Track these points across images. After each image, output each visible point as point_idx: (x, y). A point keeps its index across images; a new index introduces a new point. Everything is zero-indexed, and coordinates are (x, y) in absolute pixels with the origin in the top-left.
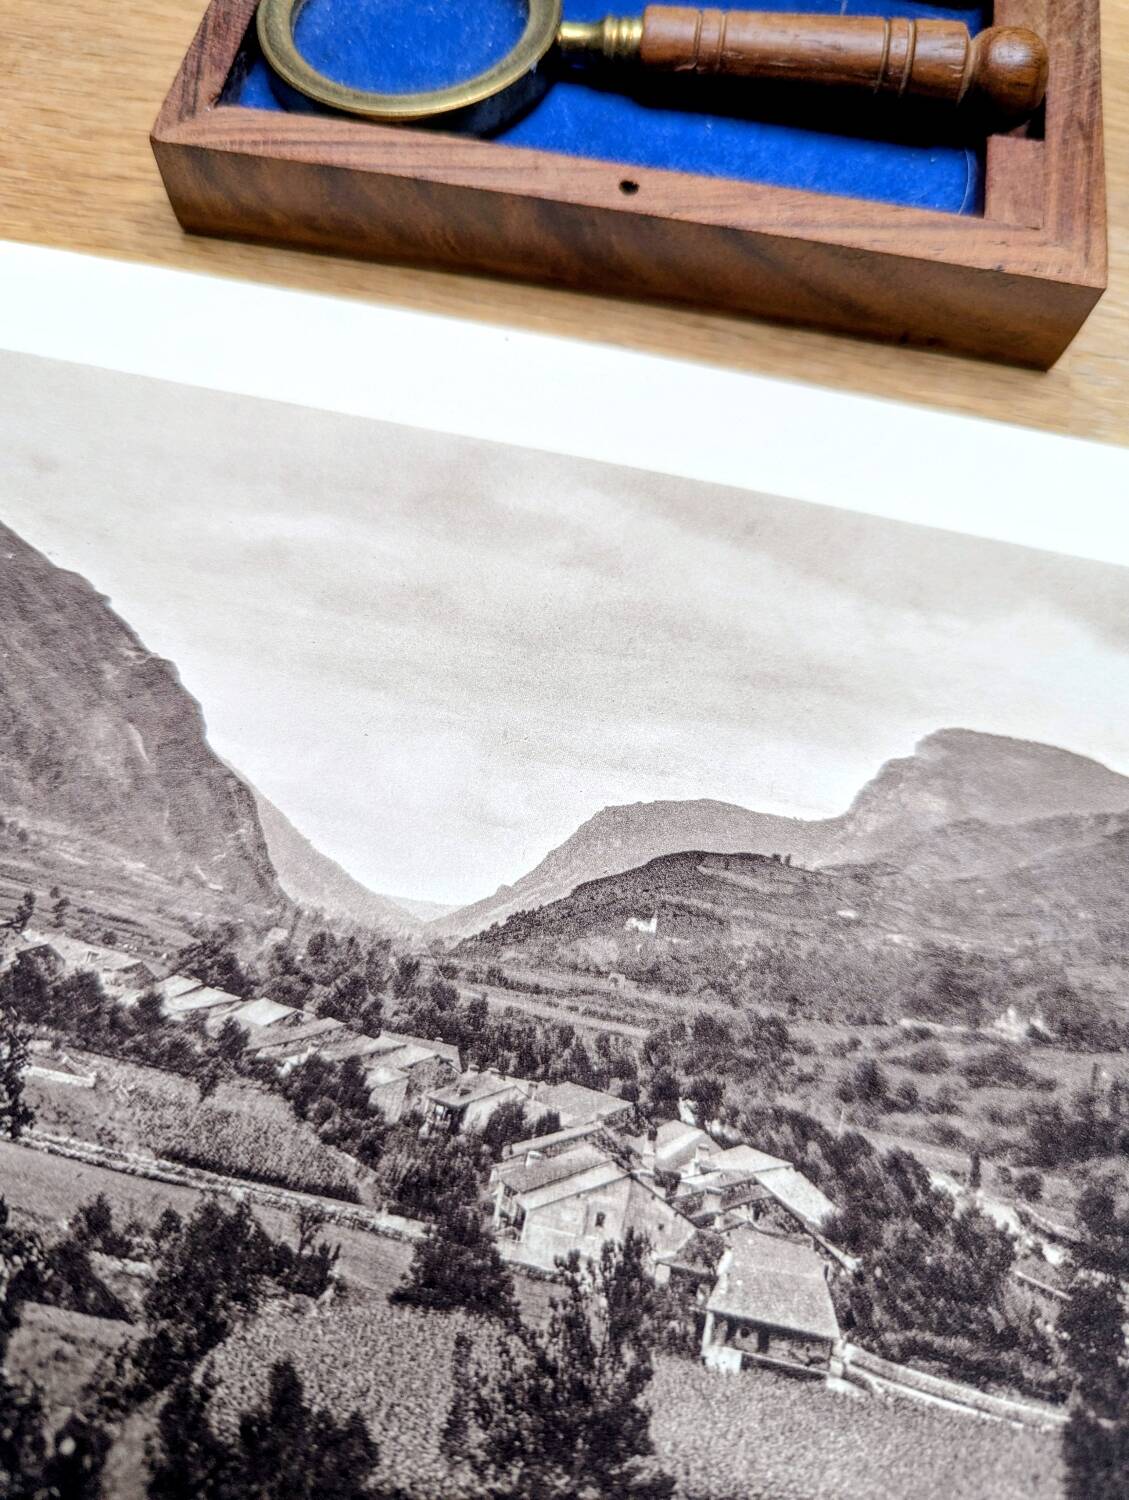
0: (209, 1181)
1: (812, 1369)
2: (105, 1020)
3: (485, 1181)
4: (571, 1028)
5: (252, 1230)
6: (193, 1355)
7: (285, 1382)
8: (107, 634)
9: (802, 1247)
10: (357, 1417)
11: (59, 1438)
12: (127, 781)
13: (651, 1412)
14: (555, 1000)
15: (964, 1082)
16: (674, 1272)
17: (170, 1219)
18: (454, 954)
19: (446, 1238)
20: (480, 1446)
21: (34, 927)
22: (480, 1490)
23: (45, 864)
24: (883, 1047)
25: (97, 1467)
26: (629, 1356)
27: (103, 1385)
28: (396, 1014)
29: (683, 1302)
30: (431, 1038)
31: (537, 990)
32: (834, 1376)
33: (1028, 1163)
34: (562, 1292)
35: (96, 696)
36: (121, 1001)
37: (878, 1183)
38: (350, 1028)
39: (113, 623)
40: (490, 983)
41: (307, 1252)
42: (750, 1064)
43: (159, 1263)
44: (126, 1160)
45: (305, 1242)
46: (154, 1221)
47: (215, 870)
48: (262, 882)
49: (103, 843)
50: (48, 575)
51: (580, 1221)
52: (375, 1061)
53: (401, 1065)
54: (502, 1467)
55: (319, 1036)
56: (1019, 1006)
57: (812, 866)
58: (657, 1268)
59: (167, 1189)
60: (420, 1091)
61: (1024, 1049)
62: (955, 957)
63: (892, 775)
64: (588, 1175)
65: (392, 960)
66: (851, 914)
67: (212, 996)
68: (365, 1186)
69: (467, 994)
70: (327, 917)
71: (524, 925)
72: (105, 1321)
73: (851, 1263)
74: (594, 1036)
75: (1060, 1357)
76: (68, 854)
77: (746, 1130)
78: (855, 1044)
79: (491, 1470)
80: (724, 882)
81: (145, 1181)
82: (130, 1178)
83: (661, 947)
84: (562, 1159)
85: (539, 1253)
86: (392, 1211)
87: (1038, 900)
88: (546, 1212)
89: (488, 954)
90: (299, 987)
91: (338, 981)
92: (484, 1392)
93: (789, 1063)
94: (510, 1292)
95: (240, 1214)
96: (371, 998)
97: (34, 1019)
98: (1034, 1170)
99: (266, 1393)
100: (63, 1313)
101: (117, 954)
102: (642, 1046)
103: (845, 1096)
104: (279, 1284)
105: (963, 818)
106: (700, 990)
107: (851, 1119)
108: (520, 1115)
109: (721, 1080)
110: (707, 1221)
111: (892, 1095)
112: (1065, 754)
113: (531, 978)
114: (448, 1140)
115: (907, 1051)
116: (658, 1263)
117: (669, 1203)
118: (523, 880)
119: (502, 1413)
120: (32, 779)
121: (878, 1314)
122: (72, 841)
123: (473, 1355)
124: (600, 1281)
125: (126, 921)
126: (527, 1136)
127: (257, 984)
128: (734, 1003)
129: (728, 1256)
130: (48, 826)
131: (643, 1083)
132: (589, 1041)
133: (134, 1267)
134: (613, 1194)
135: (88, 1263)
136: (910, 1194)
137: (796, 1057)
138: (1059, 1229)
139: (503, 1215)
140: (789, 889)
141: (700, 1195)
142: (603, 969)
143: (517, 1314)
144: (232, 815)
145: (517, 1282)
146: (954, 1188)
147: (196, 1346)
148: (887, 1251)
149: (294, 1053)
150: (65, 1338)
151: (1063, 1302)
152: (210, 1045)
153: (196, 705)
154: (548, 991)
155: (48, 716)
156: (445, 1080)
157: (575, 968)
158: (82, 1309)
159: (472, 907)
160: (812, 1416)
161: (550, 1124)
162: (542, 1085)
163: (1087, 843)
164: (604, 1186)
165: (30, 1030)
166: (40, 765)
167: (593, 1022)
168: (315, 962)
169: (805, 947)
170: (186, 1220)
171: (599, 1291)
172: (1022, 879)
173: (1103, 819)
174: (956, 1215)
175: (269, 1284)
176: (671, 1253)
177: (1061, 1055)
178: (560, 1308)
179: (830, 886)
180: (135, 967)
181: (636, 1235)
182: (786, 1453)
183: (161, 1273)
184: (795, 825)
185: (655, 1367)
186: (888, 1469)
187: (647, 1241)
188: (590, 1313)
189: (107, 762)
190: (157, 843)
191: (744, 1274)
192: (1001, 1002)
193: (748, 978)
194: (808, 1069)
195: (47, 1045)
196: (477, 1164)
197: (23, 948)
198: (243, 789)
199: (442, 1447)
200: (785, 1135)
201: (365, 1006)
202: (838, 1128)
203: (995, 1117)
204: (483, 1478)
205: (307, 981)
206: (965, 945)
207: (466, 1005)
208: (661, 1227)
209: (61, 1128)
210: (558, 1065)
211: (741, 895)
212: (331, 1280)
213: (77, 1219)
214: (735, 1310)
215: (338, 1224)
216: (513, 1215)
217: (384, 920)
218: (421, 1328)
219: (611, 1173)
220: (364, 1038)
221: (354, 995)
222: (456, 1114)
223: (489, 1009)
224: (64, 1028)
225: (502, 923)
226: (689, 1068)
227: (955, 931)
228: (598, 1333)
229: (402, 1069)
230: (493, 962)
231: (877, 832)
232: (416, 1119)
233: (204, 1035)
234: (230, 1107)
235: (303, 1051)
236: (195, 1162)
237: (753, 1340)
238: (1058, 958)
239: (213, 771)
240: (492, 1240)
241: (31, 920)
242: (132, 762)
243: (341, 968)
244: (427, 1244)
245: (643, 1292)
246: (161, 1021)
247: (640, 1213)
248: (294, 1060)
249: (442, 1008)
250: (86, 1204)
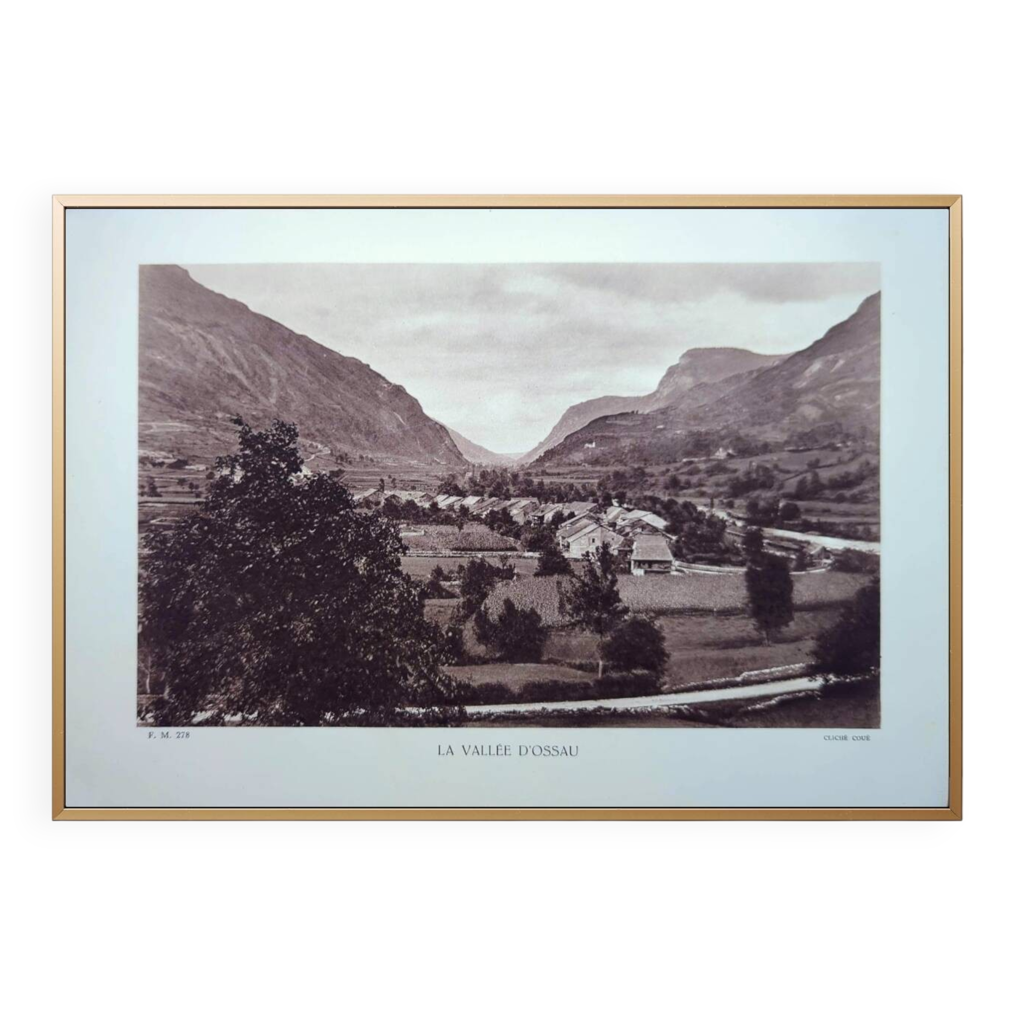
0: (470, 554)
1: (666, 570)
2: (421, 514)
3: (555, 536)
4: (572, 484)
5: (487, 565)
6: (480, 603)
7: (508, 604)
8: (373, 379)
9: (658, 537)
10: (532, 609)
11: (447, 633)
12: (401, 433)
13: (619, 591)
14: (565, 476)
15: (705, 475)
16: (619, 551)
17: (461, 567)
18: (528, 468)
19: (547, 555)
20: (570, 609)
21: (387, 489)
22: (573, 621)
23: (382, 468)
24: (677, 469)
25: (461, 637)
26: (609, 577)
27: (455, 616)
28: (514, 491)
29: (624, 559)
30: (528, 497)
31: (559, 474)
32: (673, 571)
33: (729, 497)
34: (585, 563)
35: (378, 405)
36: (424, 507)
37: (681, 513)
38: (501, 499)
39: (374, 375)
40: (543, 475)
41: (505, 568)
42: (634, 483)
43: (461, 580)
44: (442, 554)
45: (504, 565)
46: (456, 569)
47: (441, 457)
48: (458, 458)
49: (400, 457)
50: (343, 360)
51: (587, 543)
52: (512, 508)
53: (521, 506)
54: (578, 614)
55: (491, 504)
56: (723, 446)
57: (646, 412)
58: (614, 551)
59: (458, 559)
60: (528, 513)
61: (725, 460)
62: (699, 434)
63: (671, 372)
64: (587, 529)
65: (509, 475)
66: (661, 427)
67: (453, 499)
68: (518, 545)
69: (536, 480)
70: (484, 465)
71: (550, 454)
72: (450, 600)
73: (674, 538)
74: (581, 485)
75: (743, 553)
76: (390, 463)
77: (635, 505)
78: (668, 470)
79: (575, 615)
80: (616, 425)
81: (449, 559)
82: (446, 559)
83: (598, 451)
84: (577, 525)
85: (576, 554)
86: (528, 551)
87: (728, 408)
88: (576, 541)
89: (540, 466)
90: (481, 490)
91: (493, 485)
92: (568, 595)
93: (647, 481)
94: (570, 566)
95: (482, 561)
96: (505, 488)
97: (398, 518)
98: (731, 499)
99: (504, 607)
100: (437, 600)
101: (417, 492)
102: (596, 485)
103: (666, 488)
104: (499, 578)
105: (699, 383)
106: (614, 463)
107: (669, 495)
108: (562, 514)
109: (625, 491)
110: (627, 534)
111: (682, 485)
112: (734, 351)
113: (556, 471)
114: (540, 527)
115: (685, 470)
116: (614, 549)
117: (614, 531)
118: (546, 439)
119: (575, 599)
120: (367, 440)
121: (684, 551)
122: (389, 458)
123: (563, 586)
124: (597, 558)
125: (417, 481)
126: (565, 520)
127: (467, 492)
128: (626, 465)
129: (635, 543)
130: (379, 455)
131: (600, 497)
132: (579, 487)
133: (454, 583)
134: (596, 532)
135: (440, 585)
136: (691, 514)
137: (648, 478)
138: (740, 515)
139: (563, 545)
140: (639, 422)
141: (624, 527)
142: (580, 463)
143: (573, 572)
144: (441, 437)
145: (571, 563)
146: (705, 509)
147: (479, 600)
148: (686, 532)
149: (484, 511)
150: (440, 607)
151: (743, 537)
152: (457, 514)
153: (416, 400)
154: (563, 474)
155: (364, 415)
156: (535, 508)
157: (570, 464)
158: (443, 598)
159: (530, 452)
160: (667, 583)
161: (572, 515)
162: (567, 504)
163: (746, 382)
164: (593, 531)
165: (398, 522)
166: (368, 434)
167: (580, 481)
168: (484, 481)
169: (647, 441)
170: (466, 567)
171: (597, 561)
172: (723, 402)
173: (751, 372)
174: (707, 517)
175: (496, 579)
176: (617, 546)
177: (739, 460)
178: (586, 568)
179: (653, 418)
180: (425, 495)
181: (605, 543)
182: (661, 594)
183: (463, 583)
184: (638, 399)
185: (618, 578)
186: (692, 593)
187: (609, 544)
188: (595, 567)
189: (391, 428)
190: (419, 452)
191: (641, 548)
192: (717, 447)
193: (629, 456)
194: (653, 482)
195: (405, 525)
196: (551, 532)
197: (386, 497)
198: (442, 428)
199: (559, 612)
200: (649, 504)
201: (504, 491)
202: (666, 498)
203: (718, 485)
204: (573, 618)
205: (483, 487)
206: (703, 429)
207: (537, 483)
208: (613, 539)
209: (418, 549)
210: (571, 497)
211: (622, 428)
212: (515, 574)
213: (432, 574)
214: (640, 558)
215: (513, 558)
216: (566, 544)
217: (503, 462)
218: (545, 582)
219: (594, 526)
220: (506, 501)
221: (500, 488)
222: (542, 518)
223: (545, 484)
224: (409, 519)
225: (542, 455)
226: (614, 489)
227: (699, 425)
228: (599, 572)
229: (521, 508)
230: (542, 468)
231: (668, 395)
232: (529, 522)
233: (455, 512)
234: (469, 531)
235: (488, 509)
236: (464, 549)
237: (647, 565)
238: (736, 427)
239: (430, 423)
240: (562, 553)
241: (385, 487)
242: (400, 426)
243: (493, 481)
244: (542, 558)
245: (611, 558)
246: (440, 509)
247: (605, 536)
248: (485, 513)
249: (529, 487)
250: (434, 569)
